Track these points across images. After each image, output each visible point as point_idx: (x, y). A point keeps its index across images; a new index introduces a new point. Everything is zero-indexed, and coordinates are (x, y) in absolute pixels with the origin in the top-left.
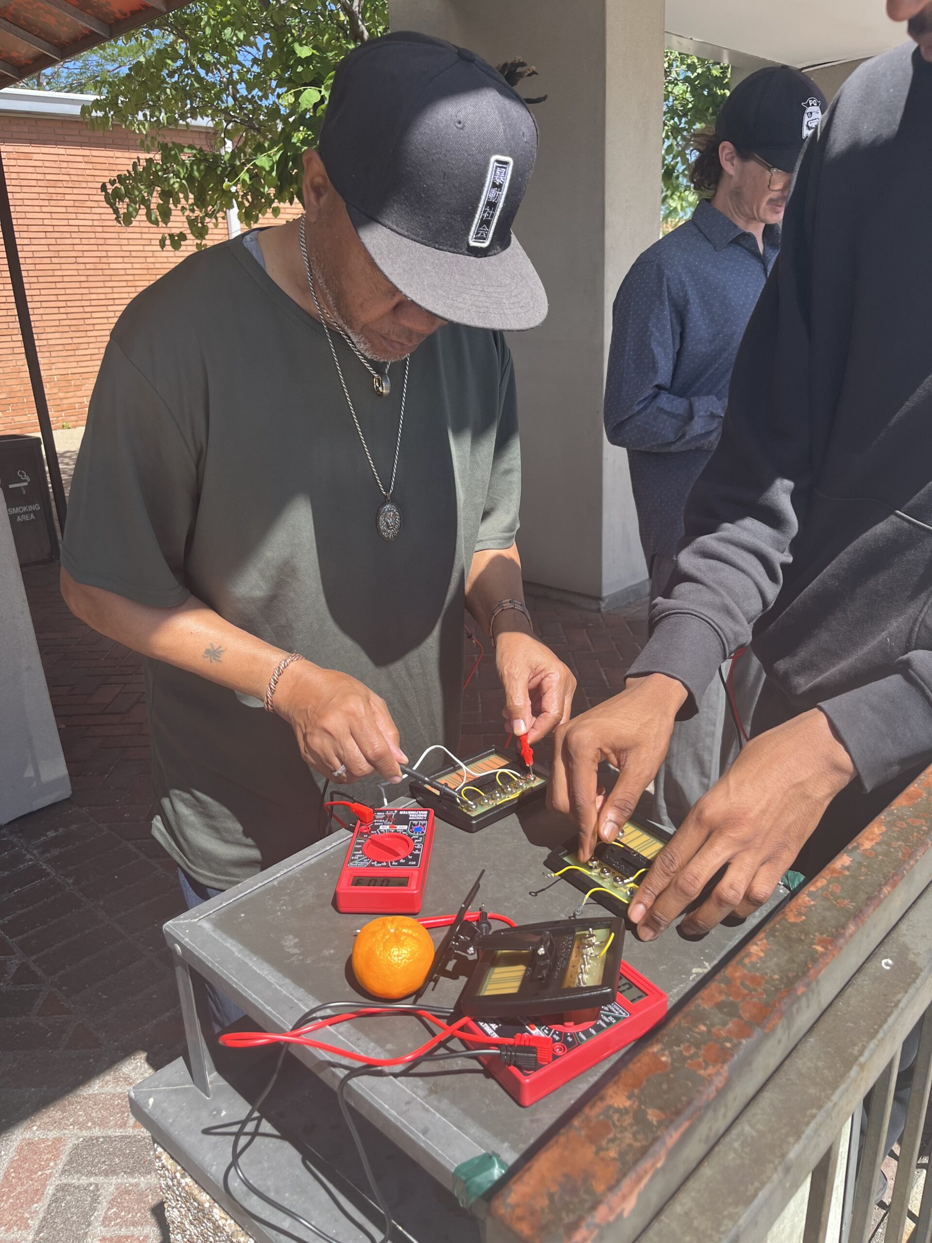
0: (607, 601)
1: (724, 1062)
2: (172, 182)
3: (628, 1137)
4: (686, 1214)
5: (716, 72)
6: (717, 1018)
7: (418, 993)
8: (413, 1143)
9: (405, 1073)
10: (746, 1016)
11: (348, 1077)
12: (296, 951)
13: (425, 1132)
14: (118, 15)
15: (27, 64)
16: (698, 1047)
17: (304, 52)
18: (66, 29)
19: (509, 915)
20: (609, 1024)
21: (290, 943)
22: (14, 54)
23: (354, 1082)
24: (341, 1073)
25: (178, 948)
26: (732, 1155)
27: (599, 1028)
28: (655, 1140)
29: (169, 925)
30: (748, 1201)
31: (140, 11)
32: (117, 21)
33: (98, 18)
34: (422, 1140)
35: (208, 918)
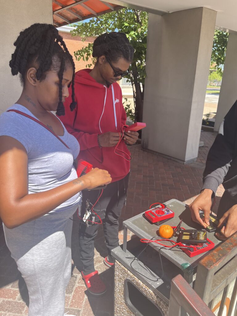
0: (186, 162)
1: (231, 250)
2: (90, 52)
3: (217, 257)
4: (220, 275)
5: (225, 34)
6: (229, 244)
7: (170, 238)
8: (174, 260)
9: (170, 249)
10: (234, 245)
11: (160, 249)
12: (147, 229)
13: (176, 259)
14: (85, 15)
15: (61, 24)
16: (226, 247)
17: (126, 24)
18: (72, 17)
19: (184, 228)
20: (205, 247)
21: (146, 227)
22: (59, 21)
23: (161, 249)
24: (159, 248)
25: (126, 226)
26: (227, 268)
27: (203, 247)
28: (221, 258)
29: (124, 222)
30: (230, 274)
31: (90, 15)
32: (84, 16)
33: (80, 15)
34: (175, 260)
35: (131, 222)
